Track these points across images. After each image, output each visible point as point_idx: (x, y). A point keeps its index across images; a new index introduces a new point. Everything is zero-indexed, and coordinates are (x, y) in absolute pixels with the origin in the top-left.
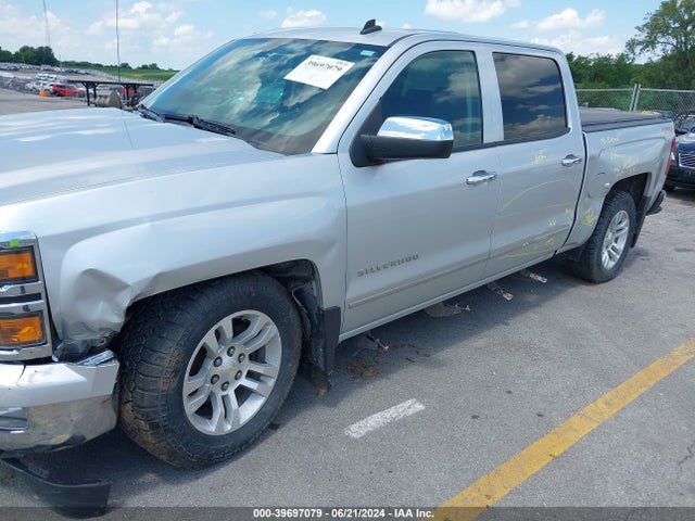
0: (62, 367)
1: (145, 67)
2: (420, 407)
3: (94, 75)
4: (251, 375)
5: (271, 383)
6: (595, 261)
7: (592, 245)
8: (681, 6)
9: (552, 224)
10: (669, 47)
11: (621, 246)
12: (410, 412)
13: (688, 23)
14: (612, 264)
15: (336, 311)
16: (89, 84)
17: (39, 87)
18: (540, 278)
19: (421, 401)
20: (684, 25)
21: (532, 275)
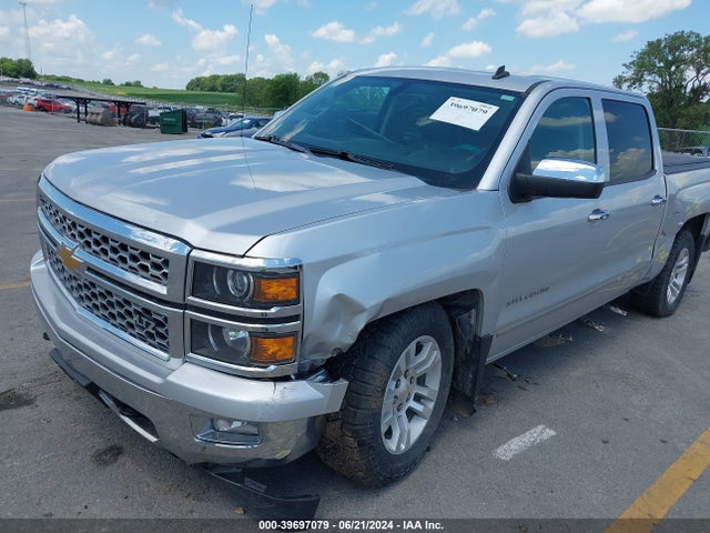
0: (303, 383)
1: (128, 84)
2: (552, 433)
3: (76, 91)
4: (418, 398)
5: (431, 405)
6: (661, 297)
7: (661, 280)
8: (665, 47)
9: (639, 260)
10: (655, 85)
11: (680, 281)
12: (545, 437)
13: (672, 63)
14: (674, 299)
15: (489, 338)
16: (79, 101)
17: (23, 102)
18: (620, 312)
19: (550, 427)
20: (669, 64)
21: (613, 308)
